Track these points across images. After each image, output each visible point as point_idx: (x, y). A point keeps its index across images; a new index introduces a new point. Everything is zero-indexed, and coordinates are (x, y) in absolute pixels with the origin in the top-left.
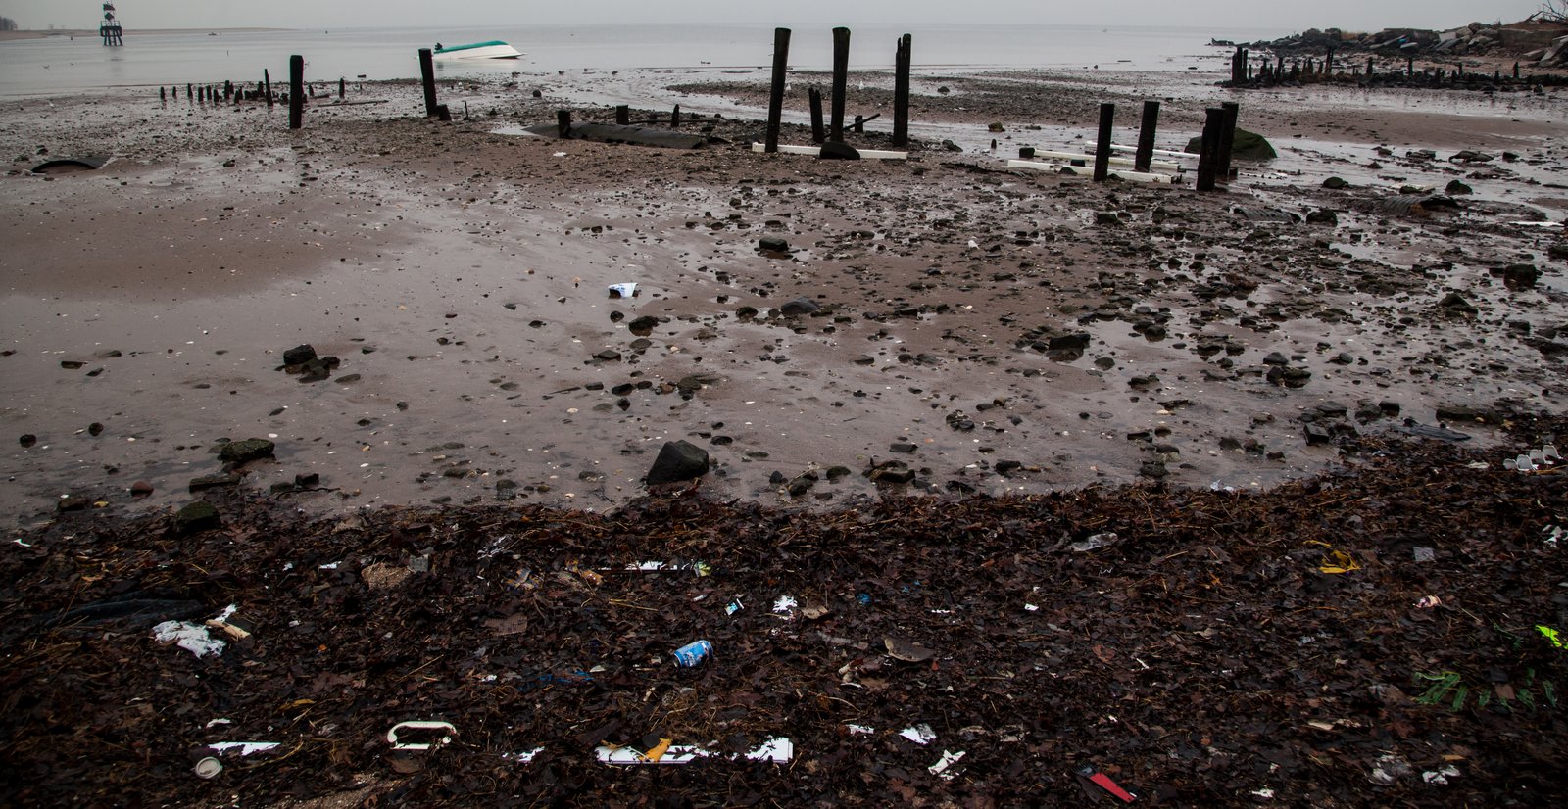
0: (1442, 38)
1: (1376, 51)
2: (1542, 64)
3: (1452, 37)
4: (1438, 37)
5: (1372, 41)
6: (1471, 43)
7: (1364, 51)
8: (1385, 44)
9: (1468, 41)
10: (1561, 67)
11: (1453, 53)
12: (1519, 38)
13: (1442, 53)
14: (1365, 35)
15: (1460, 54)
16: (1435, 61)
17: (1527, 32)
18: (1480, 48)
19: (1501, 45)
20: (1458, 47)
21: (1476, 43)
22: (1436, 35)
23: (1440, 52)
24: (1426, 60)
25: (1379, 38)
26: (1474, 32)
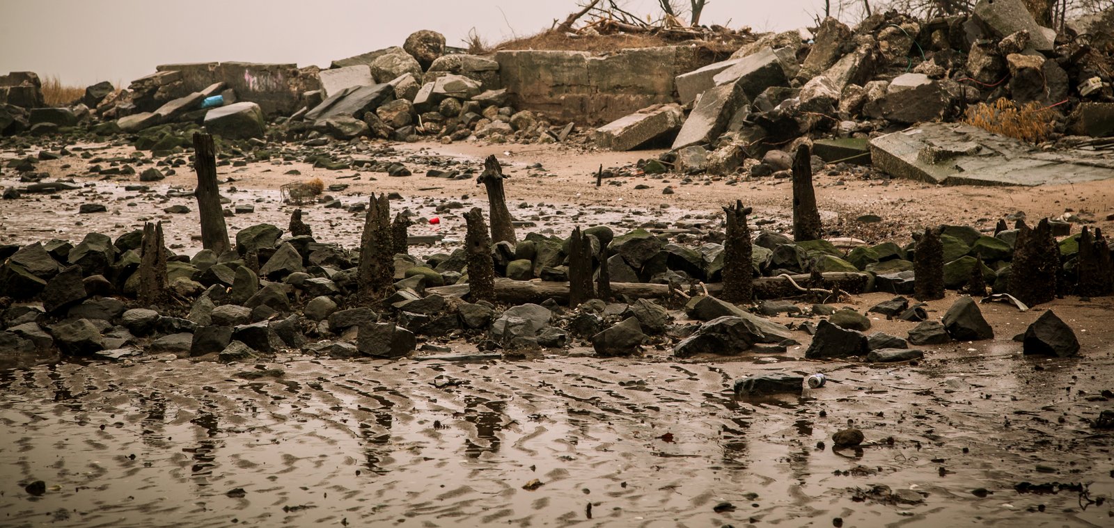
0: (332, 86)
1: (135, 136)
2: (686, 159)
3: (360, 81)
4: (317, 84)
5: (126, 104)
6: (422, 97)
7: (100, 135)
8: (164, 111)
9: (411, 93)
10: (759, 173)
11: (372, 134)
12: (566, 76)
13: (336, 134)
14: (106, 86)
15: (393, 136)
16: (318, 161)
17: (587, 56)
18: (448, 114)
19: (513, 102)
20: (383, 113)
21: (435, 99)
22: (310, 78)
23: (329, 130)
24: (289, 158)
25: (146, 95)
26: (425, 64)
